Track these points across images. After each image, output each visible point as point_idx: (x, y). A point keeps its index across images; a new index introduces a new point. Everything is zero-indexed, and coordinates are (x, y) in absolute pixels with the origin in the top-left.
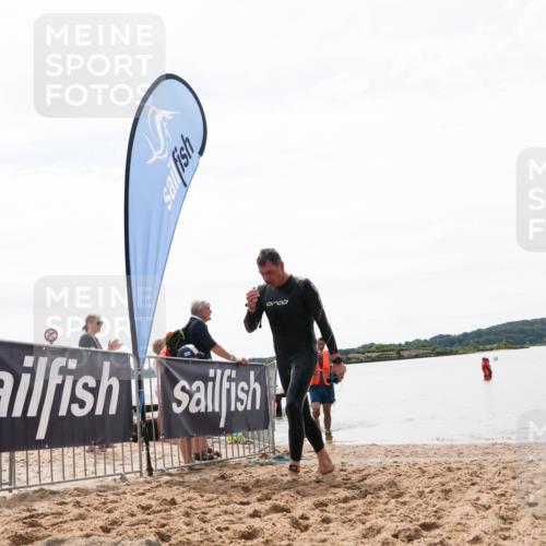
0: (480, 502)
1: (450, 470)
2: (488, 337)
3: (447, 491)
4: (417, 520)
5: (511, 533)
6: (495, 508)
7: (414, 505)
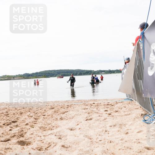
0: (30, 115)
1: (24, 108)
2: (39, 74)
3: (21, 113)
4: (11, 120)
5: (37, 122)
6: (34, 116)
7: (11, 117)
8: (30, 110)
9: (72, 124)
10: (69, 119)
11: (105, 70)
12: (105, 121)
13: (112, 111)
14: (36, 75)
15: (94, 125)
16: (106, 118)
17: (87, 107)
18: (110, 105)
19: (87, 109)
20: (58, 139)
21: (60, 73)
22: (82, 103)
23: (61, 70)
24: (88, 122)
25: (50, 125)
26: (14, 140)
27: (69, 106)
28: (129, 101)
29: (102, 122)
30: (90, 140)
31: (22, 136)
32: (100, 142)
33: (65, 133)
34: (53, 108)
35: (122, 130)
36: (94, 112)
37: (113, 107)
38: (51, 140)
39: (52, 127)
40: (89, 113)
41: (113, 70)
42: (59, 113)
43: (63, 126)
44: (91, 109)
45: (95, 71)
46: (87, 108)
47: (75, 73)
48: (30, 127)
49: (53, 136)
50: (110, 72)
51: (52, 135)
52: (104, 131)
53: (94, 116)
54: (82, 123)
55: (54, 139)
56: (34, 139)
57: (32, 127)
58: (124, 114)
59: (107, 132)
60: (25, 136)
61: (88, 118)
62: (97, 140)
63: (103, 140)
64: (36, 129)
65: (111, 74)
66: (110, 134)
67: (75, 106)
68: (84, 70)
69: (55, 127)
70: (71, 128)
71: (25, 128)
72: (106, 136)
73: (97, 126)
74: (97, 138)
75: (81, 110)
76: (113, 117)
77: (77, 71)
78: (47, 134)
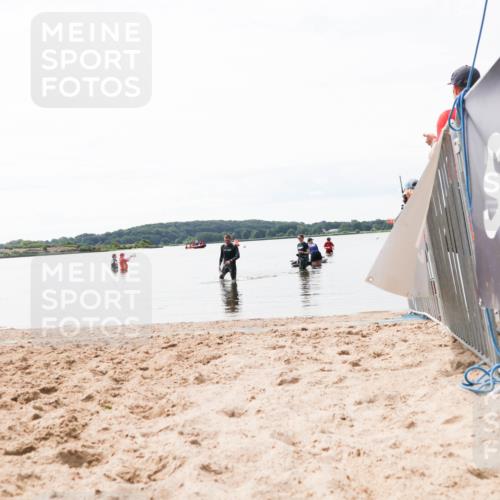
0: (99, 369)
1: (78, 346)
2: (129, 237)
3: (71, 363)
4: (39, 386)
6: (111, 373)
7: (38, 374)
9: (233, 396)
10: (224, 381)
11: (339, 221)
12: (341, 385)
13: (362, 355)
14: (118, 239)
15: (305, 398)
16: (345, 377)
17: (281, 342)
18: (357, 334)
19: (283, 347)
20: (188, 444)
21: (195, 232)
22: (266, 330)
23: (198, 222)
24: (287, 391)
25: (164, 400)
26: (49, 450)
27: (225, 338)
28: (417, 321)
29: (331, 389)
30: (292, 448)
31: (73, 435)
32: (324, 454)
33: (210, 426)
34: (174, 346)
35: (394, 415)
36: (304, 357)
37: (367, 339)
38: (168, 448)
39: (169, 407)
40: (288, 361)
41: (364, 222)
42: (192, 361)
43: (206, 404)
44: (296, 348)
45: (309, 226)
46: (281, 343)
47: (244, 230)
48: (98, 408)
49: (173, 436)
50: (358, 227)
51: (168, 432)
52: (338, 419)
53: (306, 370)
54: (267, 393)
55: (175, 444)
56: (111, 446)
57: (106, 406)
58: (401, 364)
59: (347, 422)
60: (82, 435)
61: (285, 377)
62: (314, 446)
63: (335, 448)
64: (117, 413)
65: (358, 233)
66: (358, 427)
67: (242, 338)
68: (273, 223)
69: (180, 408)
70: (230, 408)
71: (83, 410)
72: (344, 434)
73: (315, 403)
74: (316, 441)
75: (265, 351)
76: (367, 373)
77: (249, 227)
78: (155, 429)
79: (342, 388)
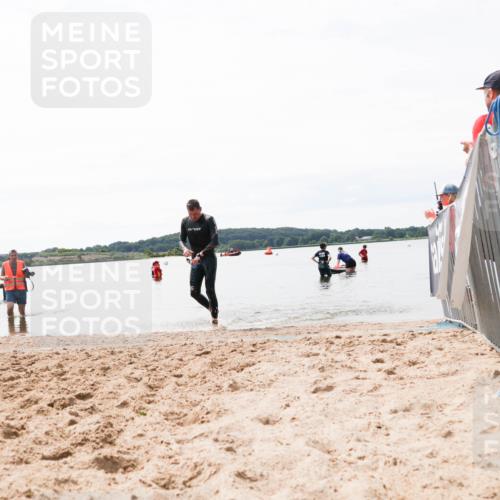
0: (134, 376)
1: (112, 353)
2: (162, 245)
3: (106, 369)
4: (74, 392)
5: (156, 398)
6: (145, 379)
7: (73, 380)
8: (133, 359)
9: (267, 404)
10: (258, 388)
11: (372, 228)
12: (375, 393)
13: (396, 363)
14: (151, 246)
15: (340, 406)
16: (380, 386)
17: (315, 349)
18: (391, 342)
19: (317, 355)
20: (223, 451)
21: (229, 239)
22: (300, 337)
23: (230, 229)
24: (322, 399)
25: (199, 408)
26: (85, 455)
27: (258, 346)
28: (452, 329)
29: (367, 398)
30: (328, 456)
31: (108, 441)
32: (360, 462)
33: (245, 433)
34: (207, 353)
35: (430, 424)
36: (338, 365)
37: (402, 347)
38: (203, 455)
39: (203, 414)
40: (322, 369)
41: (398, 229)
42: (225, 368)
43: (241, 411)
44: (330, 356)
45: (341, 233)
46: (315, 351)
47: (277, 238)
48: (133, 414)
49: (208, 443)
50: (391, 235)
51: (202, 438)
52: (374, 426)
53: (341, 378)
54: (302, 400)
55: (212, 452)
56: (147, 452)
57: (141, 412)
58: (437, 373)
59: (383, 431)
60: (118, 441)
61: (320, 385)
62: (349, 455)
63: (371, 456)
64: (152, 420)
65: (391, 240)
66: (394, 436)
67: (276, 345)
68: (306, 230)
69: (215, 415)
70: (265, 416)
71: (118, 416)
72: (379, 443)
73: (350, 411)
74: (351, 450)
75: (298, 359)
76: (401, 381)
77: (282, 234)
78: (190, 437)
79: (378, 396)
